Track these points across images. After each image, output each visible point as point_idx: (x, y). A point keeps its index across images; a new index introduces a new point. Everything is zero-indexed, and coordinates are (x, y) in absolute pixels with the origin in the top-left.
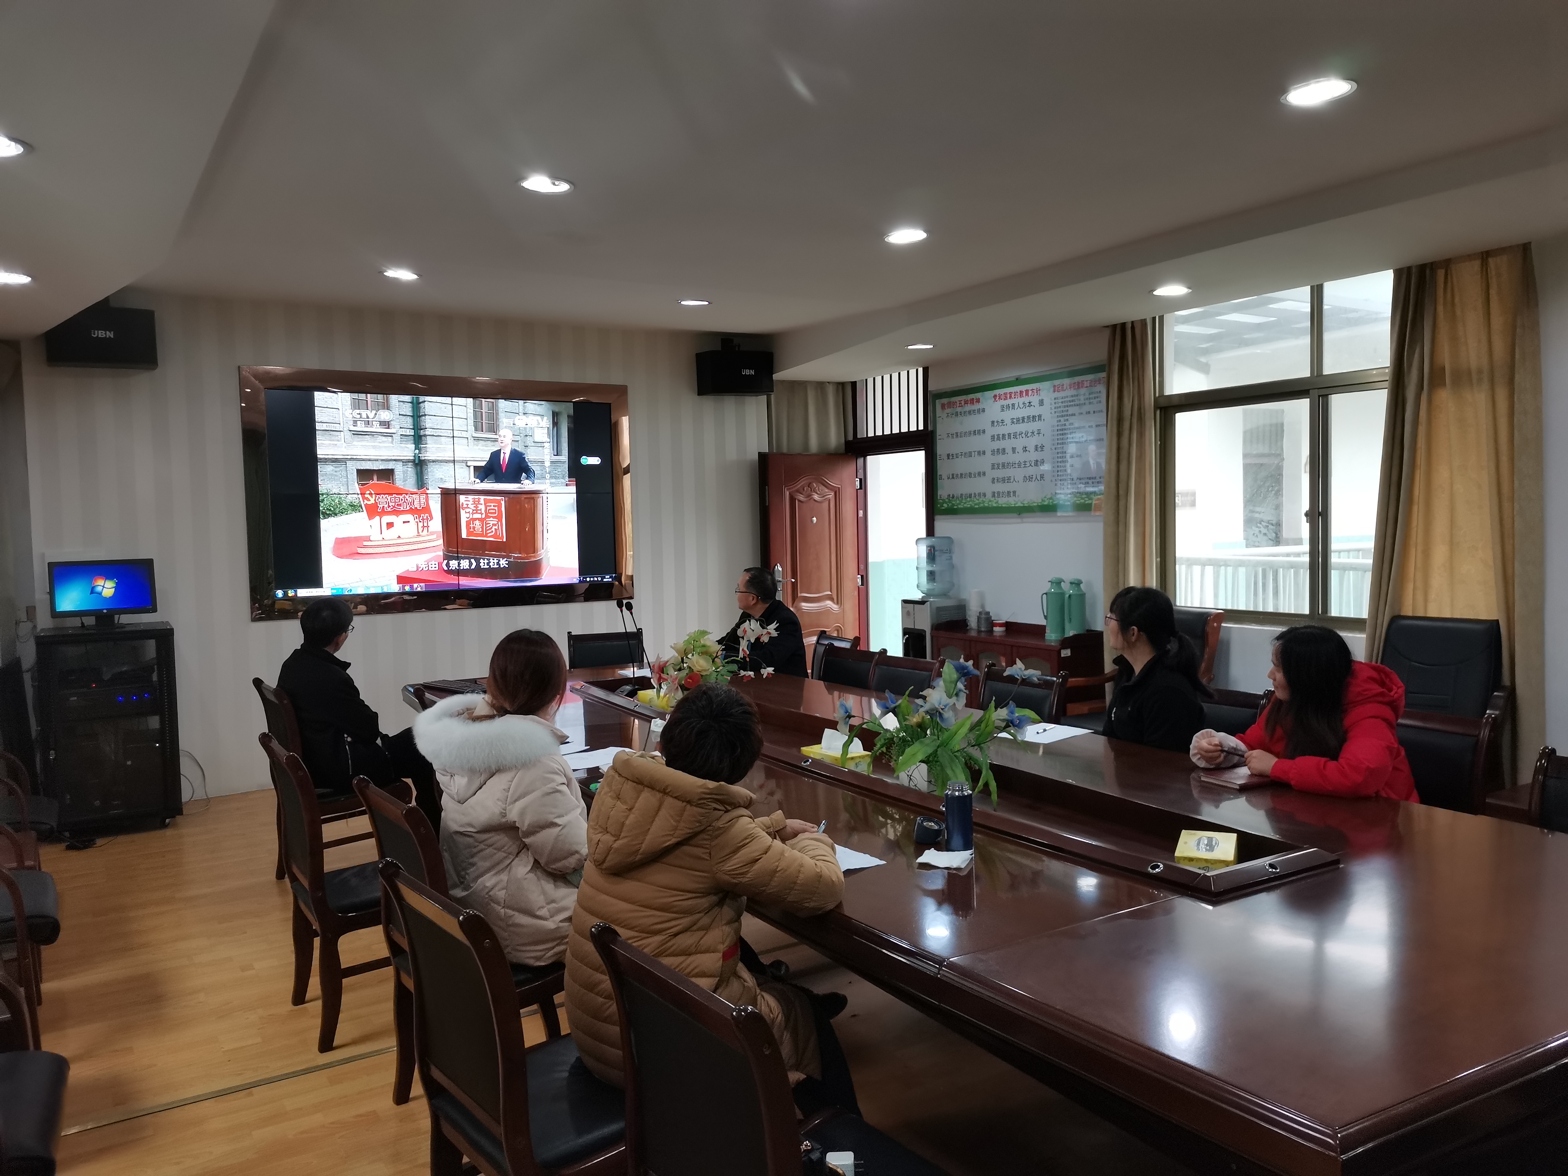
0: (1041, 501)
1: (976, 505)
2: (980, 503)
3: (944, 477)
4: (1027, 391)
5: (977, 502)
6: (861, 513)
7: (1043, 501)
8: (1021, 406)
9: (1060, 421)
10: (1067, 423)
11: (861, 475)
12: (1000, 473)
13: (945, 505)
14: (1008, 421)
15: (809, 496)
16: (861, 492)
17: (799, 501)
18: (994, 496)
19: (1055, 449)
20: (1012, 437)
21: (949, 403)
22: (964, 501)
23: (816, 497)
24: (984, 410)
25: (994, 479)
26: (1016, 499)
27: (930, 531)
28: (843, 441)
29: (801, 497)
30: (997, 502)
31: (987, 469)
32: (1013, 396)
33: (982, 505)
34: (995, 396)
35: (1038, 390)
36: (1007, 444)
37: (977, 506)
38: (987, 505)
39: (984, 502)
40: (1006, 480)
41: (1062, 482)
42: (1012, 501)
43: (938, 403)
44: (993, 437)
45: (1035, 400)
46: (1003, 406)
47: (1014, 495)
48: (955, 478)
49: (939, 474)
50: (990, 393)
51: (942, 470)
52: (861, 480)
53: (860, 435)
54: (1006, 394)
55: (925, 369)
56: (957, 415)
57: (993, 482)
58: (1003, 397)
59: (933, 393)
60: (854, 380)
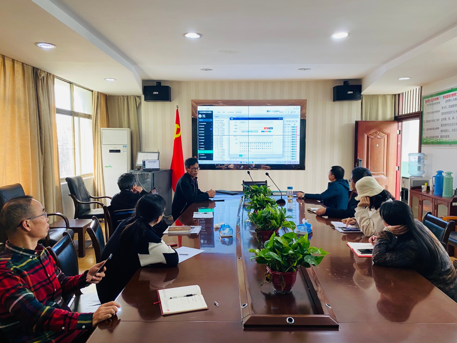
1: (435, 141)
2: (436, 140)
3: (425, 129)
4: (455, 94)
6: (399, 143)
8: (453, 100)
11: (400, 129)
12: (444, 128)
13: (425, 141)
14: (448, 107)
15: (376, 137)
16: (400, 135)
17: (371, 138)
18: (441, 137)
20: (449, 113)
21: (428, 100)
22: (431, 139)
23: (379, 137)
24: (440, 103)
25: (441, 130)
26: (449, 139)
27: (420, 151)
28: (393, 116)
29: (372, 137)
30: (442, 140)
31: (440, 126)
32: (450, 96)
33: (437, 141)
34: (444, 97)
36: (447, 116)
38: (439, 141)
40: (446, 131)
42: (447, 139)
43: (425, 100)
44: (442, 113)
46: (446, 101)
47: (448, 137)
48: (428, 130)
49: (423, 128)
50: (442, 96)
51: (425, 127)
52: (400, 131)
53: (400, 114)
54: (447, 95)
55: (421, 87)
56: (430, 105)
57: (441, 132)
58: (446, 97)
59: (423, 96)
60: (399, 93)
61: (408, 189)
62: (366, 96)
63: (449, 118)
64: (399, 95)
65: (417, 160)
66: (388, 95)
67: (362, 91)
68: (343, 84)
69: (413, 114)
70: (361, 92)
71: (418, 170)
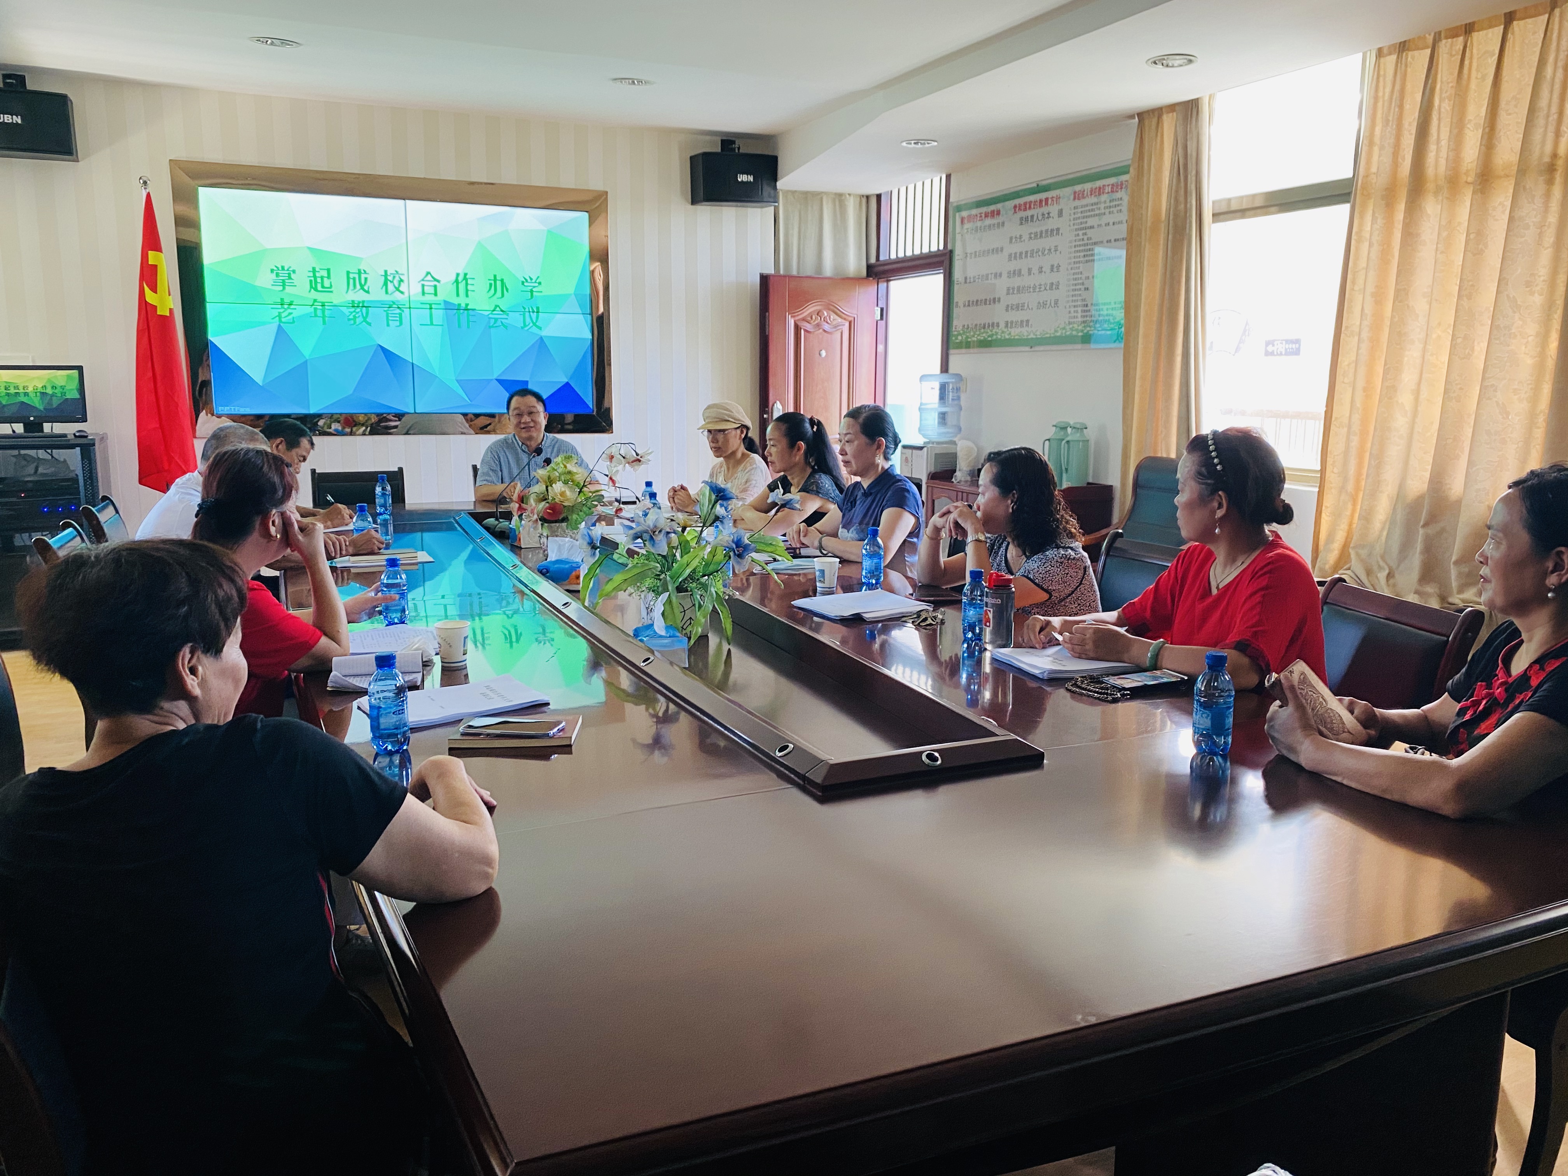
0: (1053, 331)
1: (989, 336)
2: (993, 335)
3: (961, 304)
4: (1047, 199)
5: (990, 333)
6: (881, 348)
7: (1056, 331)
8: (1040, 218)
9: (1078, 235)
10: (1085, 238)
11: (882, 304)
12: (1014, 299)
13: (960, 338)
14: (1026, 237)
15: (818, 326)
16: (882, 324)
17: (806, 331)
18: (1007, 326)
19: (1071, 269)
20: (1029, 255)
21: (969, 216)
22: (978, 333)
23: (826, 327)
24: (1003, 225)
25: (1008, 306)
26: (1029, 329)
27: (945, 368)
28: (864, 263)
29: (808, 327)
30: (1010, 334)
31: (1003, 294)
32: (1032, 206)
33: (994, 337)
34: (1015, 207)
35: (1058, 198)
36: (1023, 264)
37: (990, 339)
38: (999, 337)
39: (997, 333)
40: (1020, 307)
41: (1076, 309)
42: (1024, 332)
43: (957, 216)
44: (1010, 255)
45: (1053, 209)
46: (1021, 219)
47: (1027, 325)
48: (969, 305)
49: (955, 301)
50: (1010, 204)
51: (959, 296)
52: (882, 310)
53: (882, 258)
54: (1025, 204)
55: (948, 177)
56: (977, 231)
57: (1007, 310)
58: (1023, 208)
59: (955, 204)
60: (878, 192)
62: (789, 193)
63: (1030, 270)
64: (879, 197)
66: (849, 195)
67: (779, 175)
68: (718, 149)
69: (922, 257)
70: (774, 178)
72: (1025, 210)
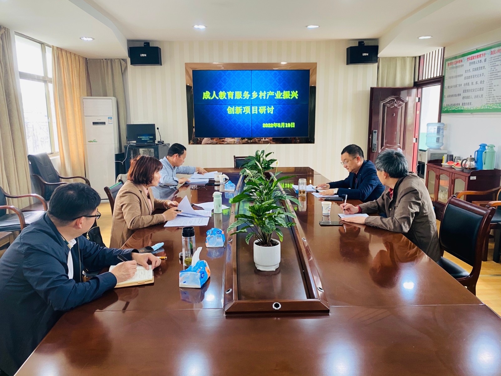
0: (480, 107)
2: (457, 108)
3: (446, 96)
4: (480, 55)
5: (456, 107)
6: (418, 112)
7: (481, 107)
8: (477, 62)
9: (492, 69)
10: (495, 70)
11: (419, 96)
12: (466, 94)
13: (445, 109)
14: (471, 70)
15: (393, 105)
16: (419, 103)
18: (462, 105)
19: (489, 82)
20: (472, 77)
21: (451, 63)
22: (452, 107)
23: (396, 105)
24: (463, 65)
25: (463, 97)
26: (471, 106)
27: (439, 121)
28: (413, 82)
30: (463, 108)
31: (461, 92)
32: (474, 58)
33: (458, 109)
34: (468, 58)
35: (485, 54)
36: (470, 81)
37: (456, 110)
39: (459, 108)
40: (468, 97)
41: (490, 98)
42: (469, 107)
43: (447, 63)
44: (465, 77)
45: (482, 59)
46: (470, 63)
47: (470, 105)
48: (449, 97)
49: (444, 95)
50: (466, 57)
51: (446, 94)
52: (419, 98)
53: (420, 79)
54: (472, 57)
55: (444, 48)
56: (453, 68)
57: (463, 99)
58: (471, 59)
59: (446, 59)
60: (420, 55)
61: (425, 163)
62: (383, 58)
63: (472, 83)
64: (420, 57)
65: (436, 130)
66: (408, 57)
67: (378, 53)
68: (357, 45)
69: (434, 79)
71: (437, 141)
72: (472, 59)
